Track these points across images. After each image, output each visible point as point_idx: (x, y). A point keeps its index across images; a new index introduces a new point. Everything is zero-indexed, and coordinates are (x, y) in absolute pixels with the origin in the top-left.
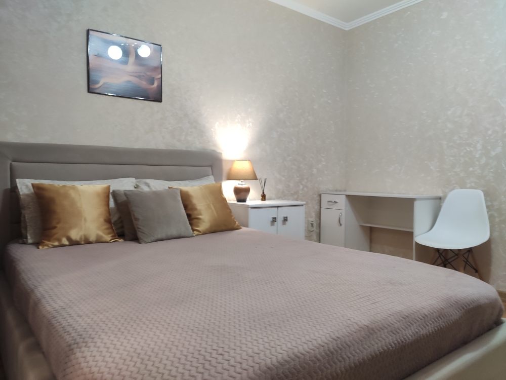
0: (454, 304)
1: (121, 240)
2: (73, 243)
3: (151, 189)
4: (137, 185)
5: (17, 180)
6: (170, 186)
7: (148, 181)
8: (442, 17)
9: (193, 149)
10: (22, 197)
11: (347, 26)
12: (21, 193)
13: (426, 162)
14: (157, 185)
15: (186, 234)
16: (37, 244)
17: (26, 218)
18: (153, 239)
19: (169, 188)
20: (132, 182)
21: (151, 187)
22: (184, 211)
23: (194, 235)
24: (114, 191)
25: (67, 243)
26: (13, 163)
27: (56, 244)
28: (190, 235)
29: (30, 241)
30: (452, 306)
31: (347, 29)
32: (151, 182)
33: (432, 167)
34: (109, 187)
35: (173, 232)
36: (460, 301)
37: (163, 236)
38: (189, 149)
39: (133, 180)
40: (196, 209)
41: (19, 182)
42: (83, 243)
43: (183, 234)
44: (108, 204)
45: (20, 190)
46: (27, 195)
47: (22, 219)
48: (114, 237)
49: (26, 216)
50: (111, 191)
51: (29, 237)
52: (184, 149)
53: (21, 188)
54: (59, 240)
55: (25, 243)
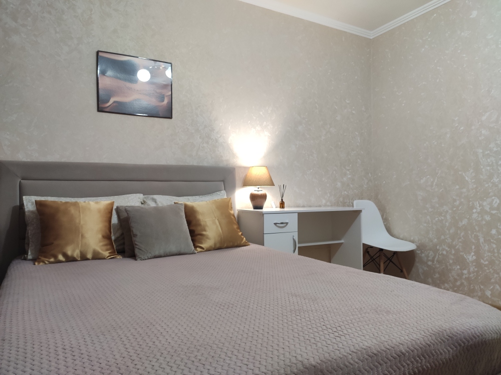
0: (446, 339)
1: (119, 257)
2: (70, 259)
3: (158, 204)
4: (144, 201)
5: (24, 197)
6: (176, 202)
7: (155, 197)
8: (471, 16)
9: (205, 164)
10: (26, 213)
11: (371, 35)
12: (26, 210)
13: (460, 173)
14: (164, 201)
15: (186, 251)
16: (34, 260)
17: (29, 234)
18: (150, 255)
19: (175, 203)
20: (139, 198)
21: (158, 203)
22: (187, 227)
23: (196, 252)
24: (117, 207)
25: (64, 260)
26: (22, 181)
27: (52, 260)
28: (191, 252)
29: (30, 257)
30: (444, 342)
31: (371, 38)
32: (158, 197)
33: (467, 178)
34: (112, 204)
35: (173, 248)
36: (456, 336)
37: (162, 252)
38: (201, 165)
39: (141, 196)
40: (200, 225)
41: (25, 198)
42: (79, 259)
43: (183, 251)
44: (110, 221)
45: (25, 207)
46: (32, 212)
47: (26, 235)
48: (112, 253)
49: (29, 232)
50: (115, 207)
51: (29, 253)
52: (195, 164)
53: (27, 205)
54: (55, 257)
55: (25, 259)
